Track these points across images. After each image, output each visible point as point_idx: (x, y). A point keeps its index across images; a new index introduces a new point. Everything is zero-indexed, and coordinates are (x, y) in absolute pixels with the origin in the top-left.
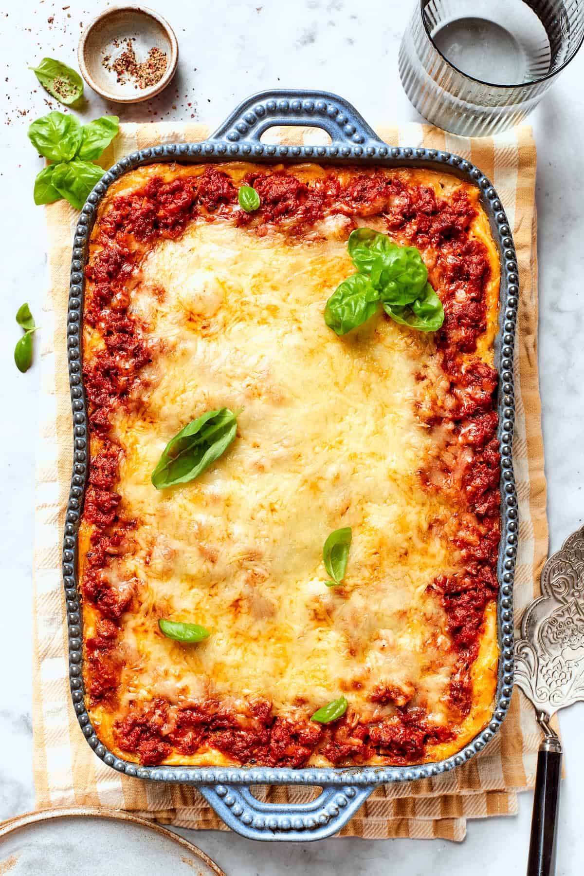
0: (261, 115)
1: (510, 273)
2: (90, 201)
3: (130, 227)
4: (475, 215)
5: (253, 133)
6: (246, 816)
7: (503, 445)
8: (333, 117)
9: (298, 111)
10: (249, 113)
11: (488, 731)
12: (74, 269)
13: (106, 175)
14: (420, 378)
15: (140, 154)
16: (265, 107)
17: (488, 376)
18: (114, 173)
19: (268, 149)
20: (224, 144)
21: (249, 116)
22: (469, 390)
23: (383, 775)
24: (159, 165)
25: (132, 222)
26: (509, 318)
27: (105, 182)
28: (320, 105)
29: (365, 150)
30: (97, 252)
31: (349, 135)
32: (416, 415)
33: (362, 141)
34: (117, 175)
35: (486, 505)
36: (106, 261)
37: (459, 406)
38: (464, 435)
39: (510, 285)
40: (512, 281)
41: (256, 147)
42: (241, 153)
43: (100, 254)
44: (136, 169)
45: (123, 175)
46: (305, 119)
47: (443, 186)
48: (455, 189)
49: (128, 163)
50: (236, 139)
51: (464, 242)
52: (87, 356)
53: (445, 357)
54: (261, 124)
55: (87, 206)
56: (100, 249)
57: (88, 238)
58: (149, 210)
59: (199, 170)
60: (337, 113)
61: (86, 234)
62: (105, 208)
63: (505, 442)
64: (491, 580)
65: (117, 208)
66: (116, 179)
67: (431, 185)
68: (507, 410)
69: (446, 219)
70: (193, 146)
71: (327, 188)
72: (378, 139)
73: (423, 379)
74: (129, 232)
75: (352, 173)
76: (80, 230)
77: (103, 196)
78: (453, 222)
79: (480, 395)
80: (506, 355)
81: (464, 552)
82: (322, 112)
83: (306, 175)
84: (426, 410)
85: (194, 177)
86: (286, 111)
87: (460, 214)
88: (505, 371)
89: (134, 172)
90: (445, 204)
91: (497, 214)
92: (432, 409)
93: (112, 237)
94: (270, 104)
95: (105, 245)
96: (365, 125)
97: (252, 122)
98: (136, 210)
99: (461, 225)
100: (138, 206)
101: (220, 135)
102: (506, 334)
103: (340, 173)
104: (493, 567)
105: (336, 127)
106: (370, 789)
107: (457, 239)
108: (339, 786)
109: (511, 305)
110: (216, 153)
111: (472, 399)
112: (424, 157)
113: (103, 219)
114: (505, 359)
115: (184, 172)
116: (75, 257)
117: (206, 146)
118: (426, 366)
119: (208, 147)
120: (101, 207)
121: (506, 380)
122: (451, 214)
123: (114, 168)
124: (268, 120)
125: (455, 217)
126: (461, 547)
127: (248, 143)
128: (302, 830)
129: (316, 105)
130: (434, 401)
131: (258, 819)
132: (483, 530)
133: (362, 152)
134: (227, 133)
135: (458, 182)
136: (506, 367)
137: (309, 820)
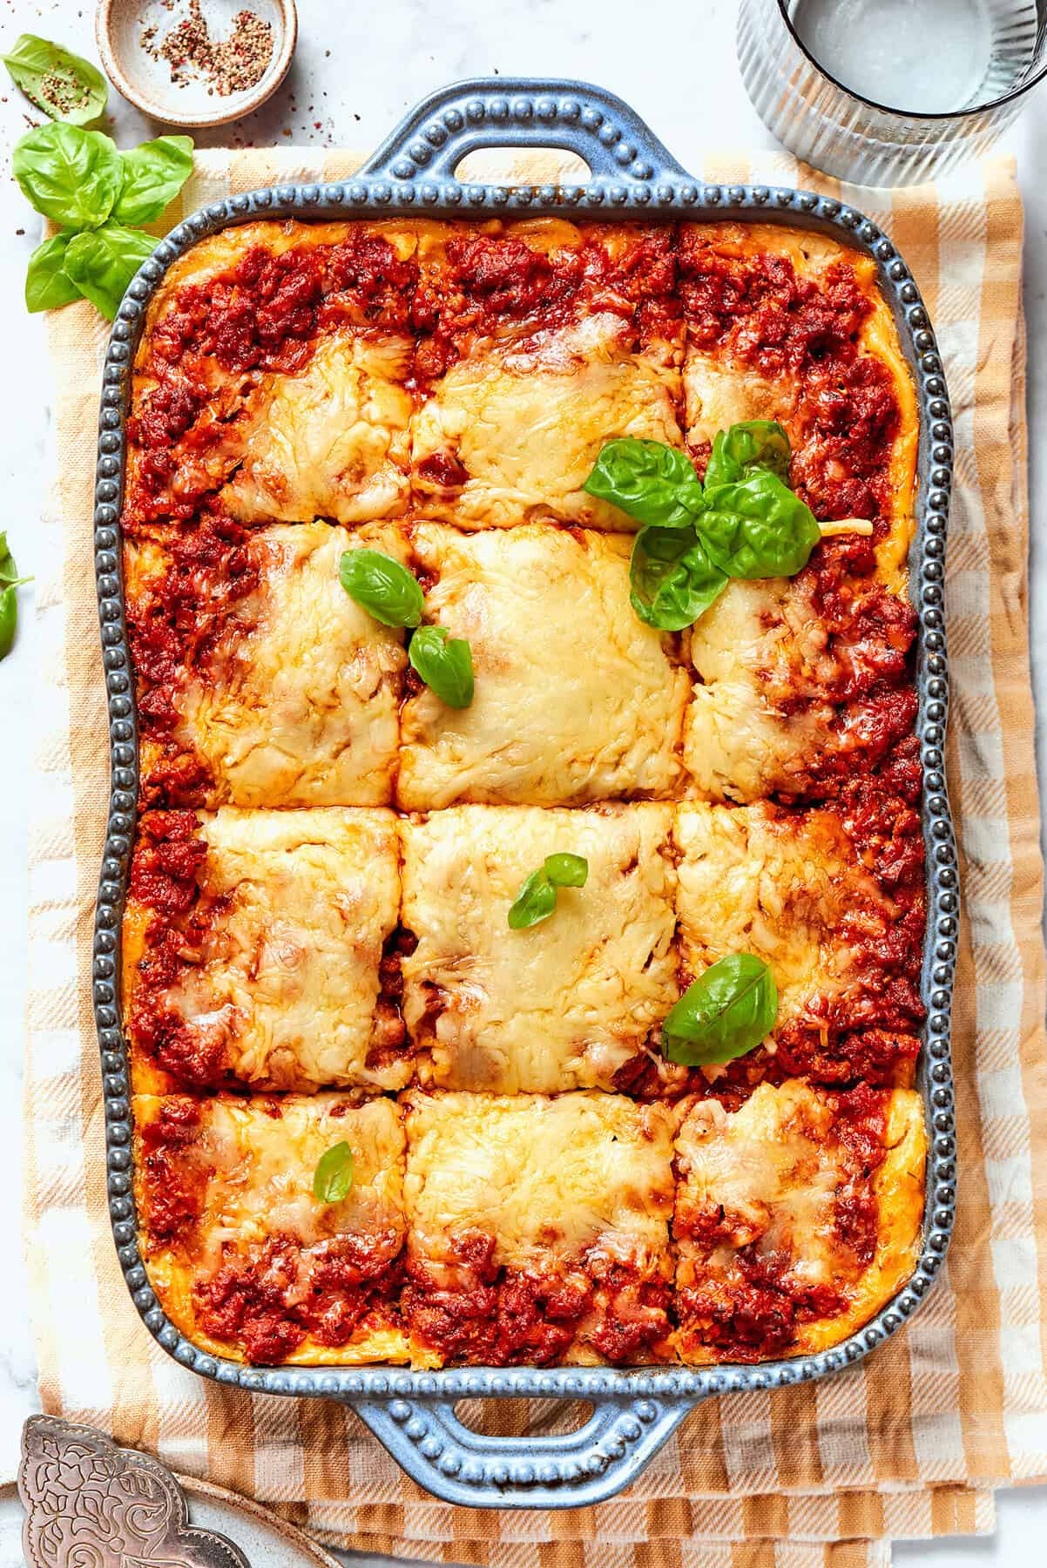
0: (455, 127)
1: (935, 422)
2: (133, 296)
3: (207, 343)
4: (870, 309)
5: (441, 161)
6: (448, 1460)
7: (927, 748)
8: (593, 129)
9: (527, 119)
10: (433, 123)
11: (908, 1293)
12: (106, 426)
13: (163, 246)
14: (768, 622)
15: (228, 205)
16: (463, 113)
17: (899, 620)
18: (177, 242)
19: (469, 193)
20: (386, 184)
21: (433, 130)
22: (863, 646)
23: (708, 1378)
24: (262, 224)
25: (212, 333)
26: (935, 506)
27: (161, 259)
28: (568, 107)
29: (655, 192)
30: (146, 391)
31: (624, 163)
32: (760, 694)
33: (649, 175)
34: (184, 245)
35: (900, 863)
36: (165, 408)
37: (845, 676)
38: (852, 732)
39: (936, 445)
40: (938, 437)
41: (447, 190)
42: (418, 202)
43: (153, 395)
44: (218, 232)
45: (194, 245)
46: (539, 133)
47: (806, 256)
48: (831, 260)
49: (205, 223)
50: (410, 175)
51: (849, 361)
52: (132, 589)
53: (819, 585)
54: (455, 145)
55: (127, 304)
56: (152, 385)
57: (131, 365)
58: (244, 311)
59: (338, 234)
60: (601, 121)
61: (128, 357)
62: (160, 308)
63: (930, 741)
64: (910, 1003)
65: (184, 308)
66: (182, 254)
67: (784, 253)
68: (933, 681)
69: (815, 318)
70: (329, 190)
71: (583, 263)
72: (680, 171)
73: (776, 624)
74: (207, 353)
75: (630, 233)
76: (116, 351)
77: (158, 286)
78: (828, 325)
79: (884, 656)
80: (930, 578)
81: (856, 950)
82: (573, 121)
83: (543, 239)
84: (779, 682)
85: (328, 247)
86: (503, 119)
87: (841, 308)
88: (927, 608)
89: (214, 239)
90: (813, 289)
91: (910, 308)
92: (792, 682)
93: (175, 363)
94: (473, 107)
95: (162, 379)
96: (653, 143)
97: (439, 141)
98: (220, 310)
99: (844, 329)
100: (222, 304)
101: (377, 167)
102: (929, 537)
103: (606, 234)
104: (914, 979)
105: (599, 148)
106: (686, 1405)
107: (837, 356)
108: (624, 1400)
109: (937, 483)
110: (371, 202)
111: (868, 662)
112: (768, 203)
113: (156, 329)
114: (927, 584)
115: (309, 236)
116: (107, 403)
117: (353, 190)
118: (782, 602)
119: (357, 191)
120: (153, 307)
121: (931, 624)
122: (824, 309)
123: (178, 232)
124: (470, 136)
125: (831, 314)
126: (850, 942)
127: (431, 183)
128: (555, 1484)
129: (560, 108)
130: (795, 669)
131: (472, 1466)
132: (892, 909)
133: (649, 195)
134: (391, 164)
135: (835, 247)
136: (929, 601)
137: (568, 1466)
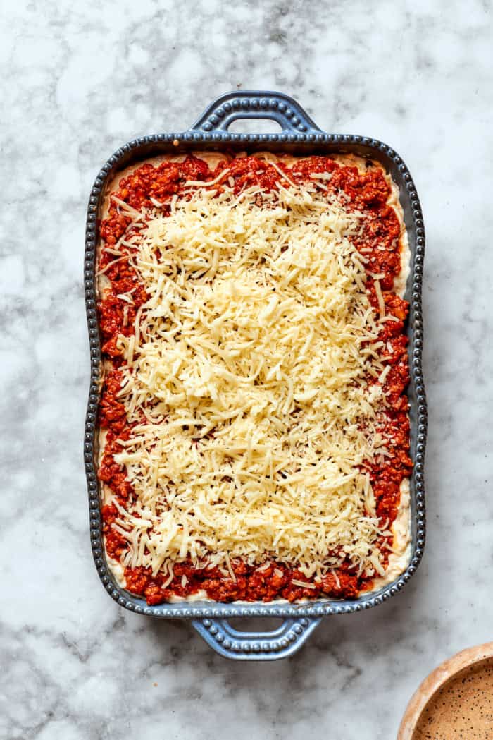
0: (228, 111)
1: (418, 229)
2: (99, 178)
5: (223, 124)
6: (226, 642)
7: (415, 359)
8: (283, 111)
9: (257, 107)
10: (219, 109)
11: (407, 574)
15: (137, 141)
16: (231, 104)
18: (117, 156)
19: (234, 136)
20: (201, 133)
21: (219, 112)
23: (329, 609)
26: (418, 262)
27: (111, 163)
28: (273, 103)
29: (307, 136)
31: (295, 125)
33: (305, 130)
39: (418, 238)
40: (419, 235)
41: (225, 135)
42: (213, 140)
46: (261, 113)
49: (128, 148)
50: (209, 129)
54: (228, 118)
60: (286, 108)
61: (97, 203)
63: (416, 356)
68: (417, 332)
70: (177, 134)
72: (318, 129)
76: (92, 200)
80: (417, 291)
82: (275, 108)
86: (247, 107)
88: (415, 303)
91: (408, 184)
94: (235, 102)
96: (307, 118)
97: (221, 116)
101: (197, 126)
102: (416, 274)
104: (408, 451)
105: (285, 119)
106: (320, 620)
108: (296, 618)
109: (419, 253)
110: (195, 140)
112: (352, 141)
114: (415, 293)
117: (187, 135)
119: (189, 135)
121: (417, 309)
124: (234, 114)
127: (219, 132)
128: (267, 652)
129: (270, 103)
131: (235, 644)
133: (305, 138)
134: (203, 125)
136: (416, 300)
137: (273, 644)
